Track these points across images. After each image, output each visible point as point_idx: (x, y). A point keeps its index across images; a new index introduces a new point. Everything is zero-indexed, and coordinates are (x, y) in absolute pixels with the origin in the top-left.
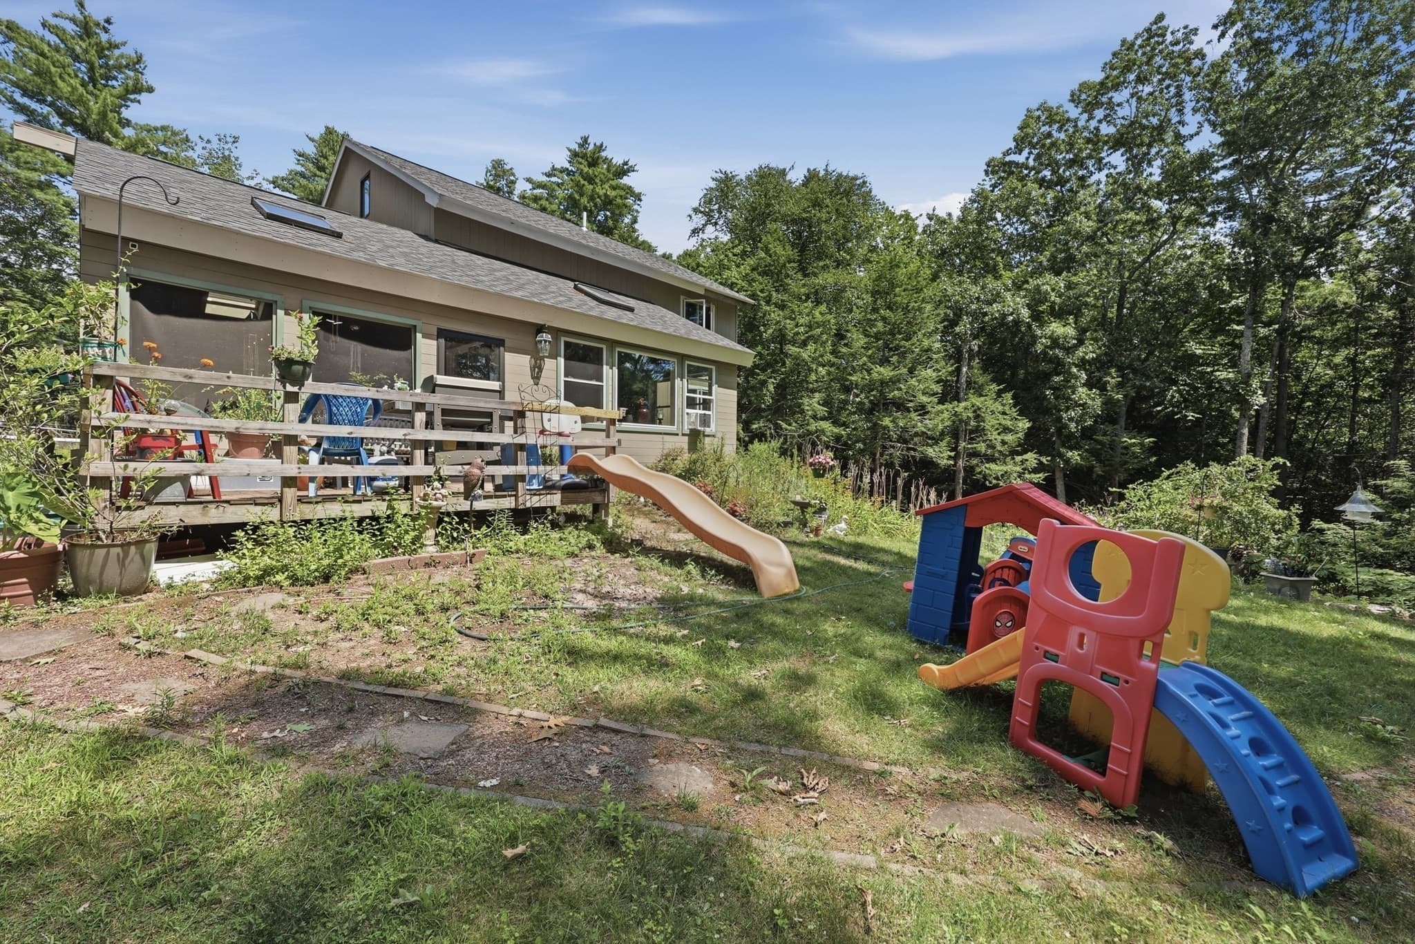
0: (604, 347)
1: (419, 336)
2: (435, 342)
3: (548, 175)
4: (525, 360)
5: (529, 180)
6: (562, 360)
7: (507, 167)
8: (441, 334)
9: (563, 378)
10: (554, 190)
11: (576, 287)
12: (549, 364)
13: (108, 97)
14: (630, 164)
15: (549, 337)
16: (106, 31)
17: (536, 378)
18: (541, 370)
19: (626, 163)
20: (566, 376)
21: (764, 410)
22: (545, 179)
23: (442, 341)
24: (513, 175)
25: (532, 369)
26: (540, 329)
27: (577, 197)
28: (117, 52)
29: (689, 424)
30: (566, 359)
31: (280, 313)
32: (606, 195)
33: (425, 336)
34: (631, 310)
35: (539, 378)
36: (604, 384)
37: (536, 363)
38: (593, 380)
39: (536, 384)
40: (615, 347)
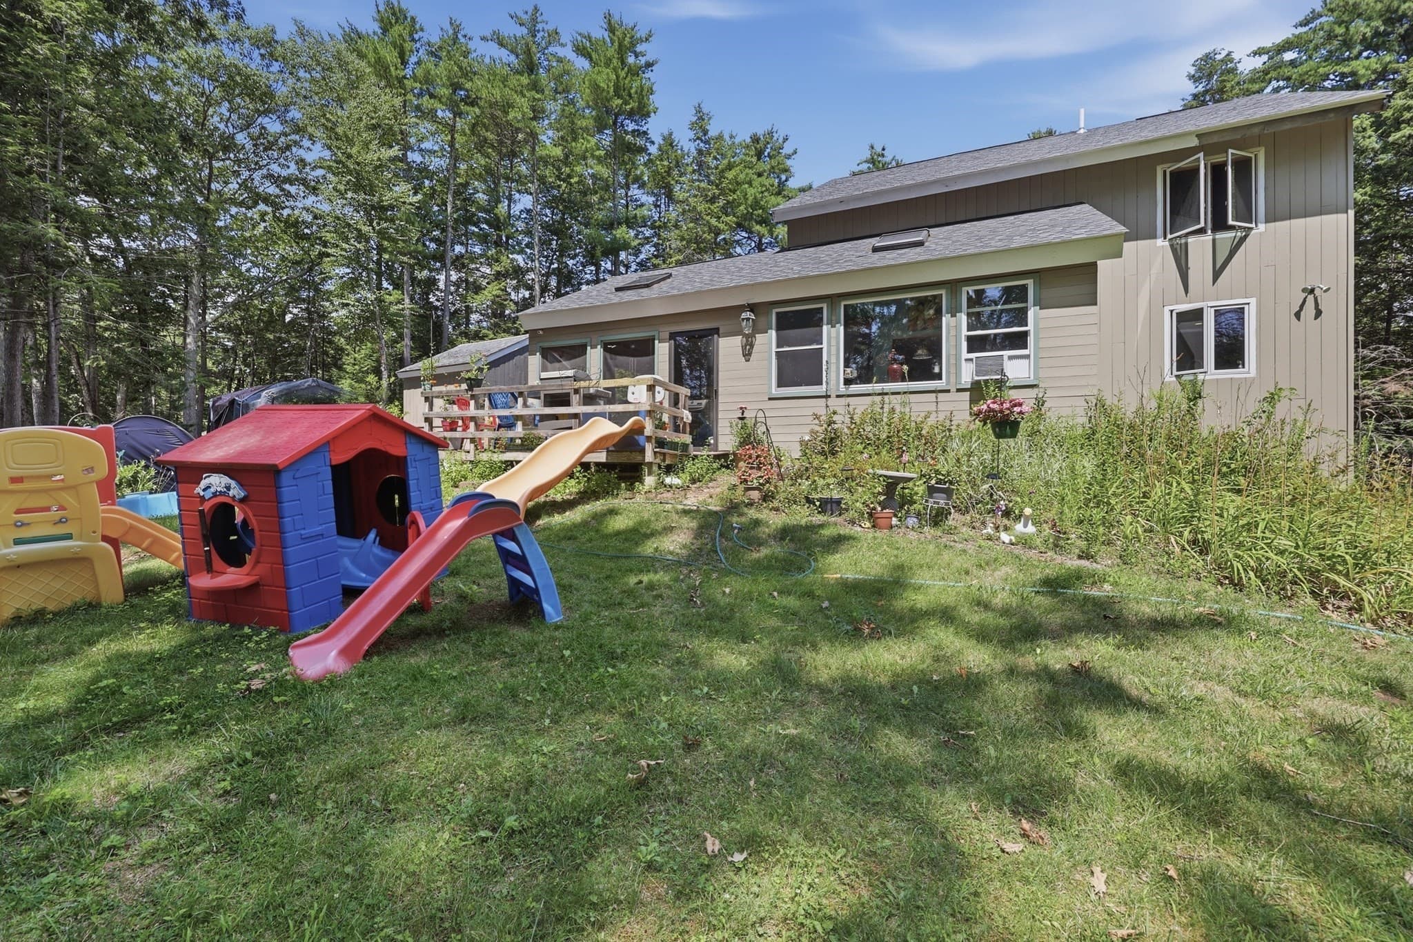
0: (824, 306)
1: (657, 342)
2: (667, 344)
4: (737, 341)
6: (773, 333)
7: (1219, 57)
8: (673, 336)
9: (774, 350)
12: (760, 339)
15: (749, 315)
17: (747, 355)
18: (752, 346)
20: (778, 346)
23: (673, 342)
25: (744, 348)
30: (779, 329)
31: (589, 348)
33: (661, 341)
34: (919, 244)
35: (750, 354)
36: (824, 346)
37: (747, 341)
38: (810, 345)
39: (748, 360)
40: (840, 302)
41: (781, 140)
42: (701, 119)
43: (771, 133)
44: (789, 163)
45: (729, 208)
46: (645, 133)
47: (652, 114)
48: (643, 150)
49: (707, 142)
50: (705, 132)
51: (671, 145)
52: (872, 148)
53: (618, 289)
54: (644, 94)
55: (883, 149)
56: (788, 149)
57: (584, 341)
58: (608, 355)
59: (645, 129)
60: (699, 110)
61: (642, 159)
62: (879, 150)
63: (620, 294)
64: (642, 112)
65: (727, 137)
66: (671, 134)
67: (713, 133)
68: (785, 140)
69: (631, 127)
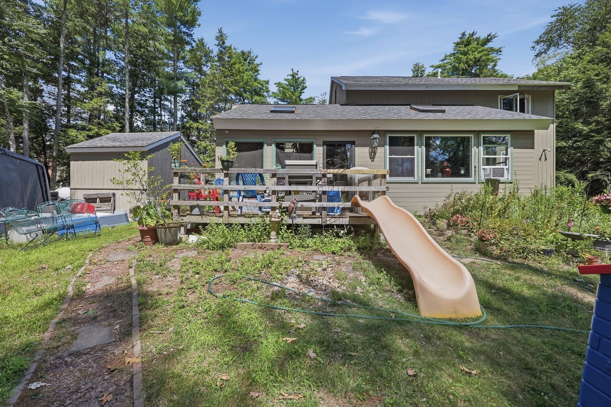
0: (415, 136)
1: (315, 146)
2: (322, 148)
3: (443, 60)
4: (366, 150)
5: (432, 66)
6: (387, 147)
7: (420, 65)
8: (325, 143)
9: (388, 156)
10: (445, 66)
11: (411, 108)
12: (380, 150)
13: (297, 94)
14: (492, 34)
15: (377, 136)
16: (297, 74)
17: (372, 158)
18: (375, 153)
19: (489, 35)
20: (390, 155)
21: (602, 163)
22: (441, 63)
23: (325, 147)
24: (424, 67)
25: (370, 154)
26: (374, 132)
27: (457, 65)
28: (300, 80)
29: (485, 175)
30: (390, 145)
31: (265, 145)
32: (475, 58)
33: (318, 145)
34: (443, 111)
35: (374, 158)
36: (416, 156)
37: (372, 150)
38: (407, 155)
39: (373, 161)
40: (423, 134)
41: (254, 57)
42: (222, 36)
43: (250, 52)
44: (259, 68)
45: (235, 83)
46: (191, 35)
47: (197, 26)
48: (188, 43)
49: (224, 48)
50: (224, 43)
51: (203, 45)
52: (292, 70)
53: (272, 111)
54: (195, 14)
55: (298, 72)
56: (257, 62)
57: (261, 140)
58: (279, 150)
59: (192, 33)
60: (220, 31)
61: (188, 48)
62: (296, 72)
63: (274, 114)
64: (191, 23)
65: (232, 48)
66: (202, 39)
67: (227, 44)
68: (256, 57)
69: (184, 30)
